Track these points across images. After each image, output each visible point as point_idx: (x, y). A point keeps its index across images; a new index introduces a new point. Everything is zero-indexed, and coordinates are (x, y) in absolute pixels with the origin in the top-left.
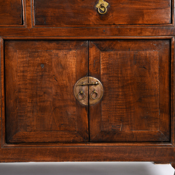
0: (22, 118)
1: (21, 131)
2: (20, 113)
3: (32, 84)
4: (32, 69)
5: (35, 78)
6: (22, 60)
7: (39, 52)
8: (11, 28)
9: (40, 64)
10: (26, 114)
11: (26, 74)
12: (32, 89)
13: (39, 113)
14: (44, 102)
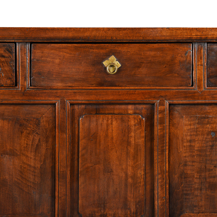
0: (188, 197)
1: (187, 213)
2: (186, 190)
3: (200, 156)
4: (200, 137)
5: (204, 148)
6: (189, 127)
7: (210, 118)
8: (179, 90)
9: (211, 132)
10: (193, 191)
11: (193, 144)
12: (200, 162)
13: (208, 191)
14: (214, 177)
